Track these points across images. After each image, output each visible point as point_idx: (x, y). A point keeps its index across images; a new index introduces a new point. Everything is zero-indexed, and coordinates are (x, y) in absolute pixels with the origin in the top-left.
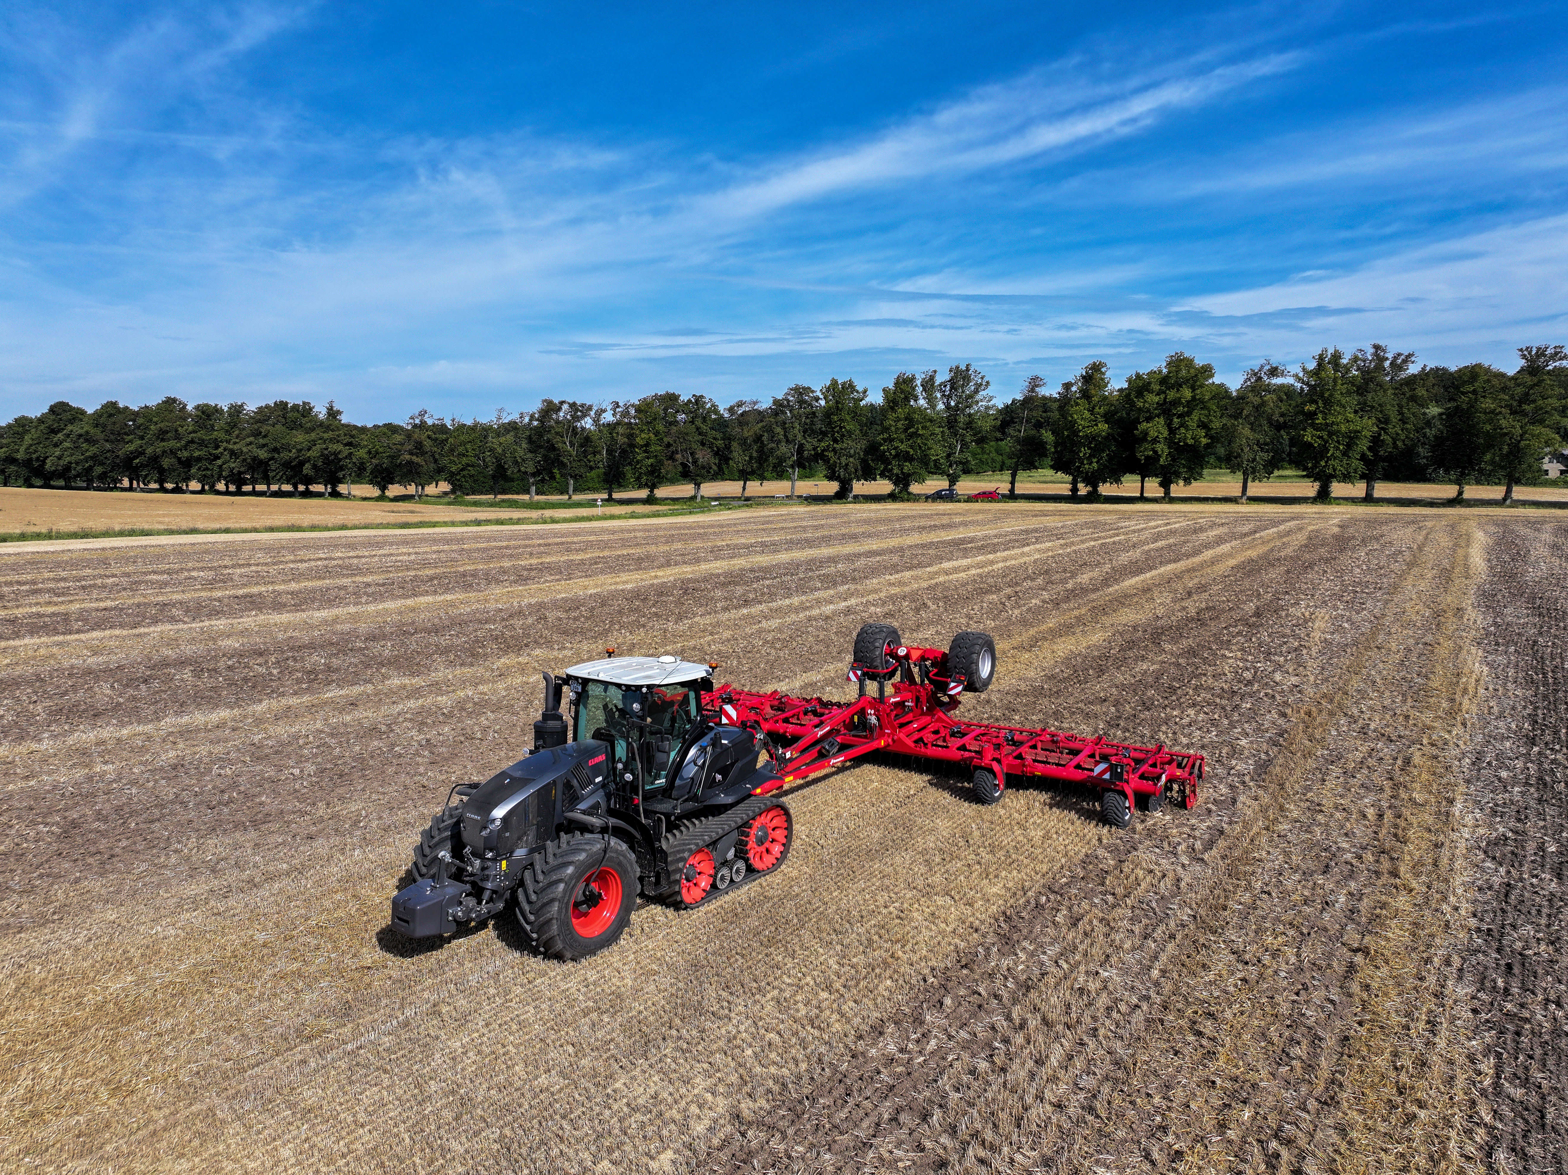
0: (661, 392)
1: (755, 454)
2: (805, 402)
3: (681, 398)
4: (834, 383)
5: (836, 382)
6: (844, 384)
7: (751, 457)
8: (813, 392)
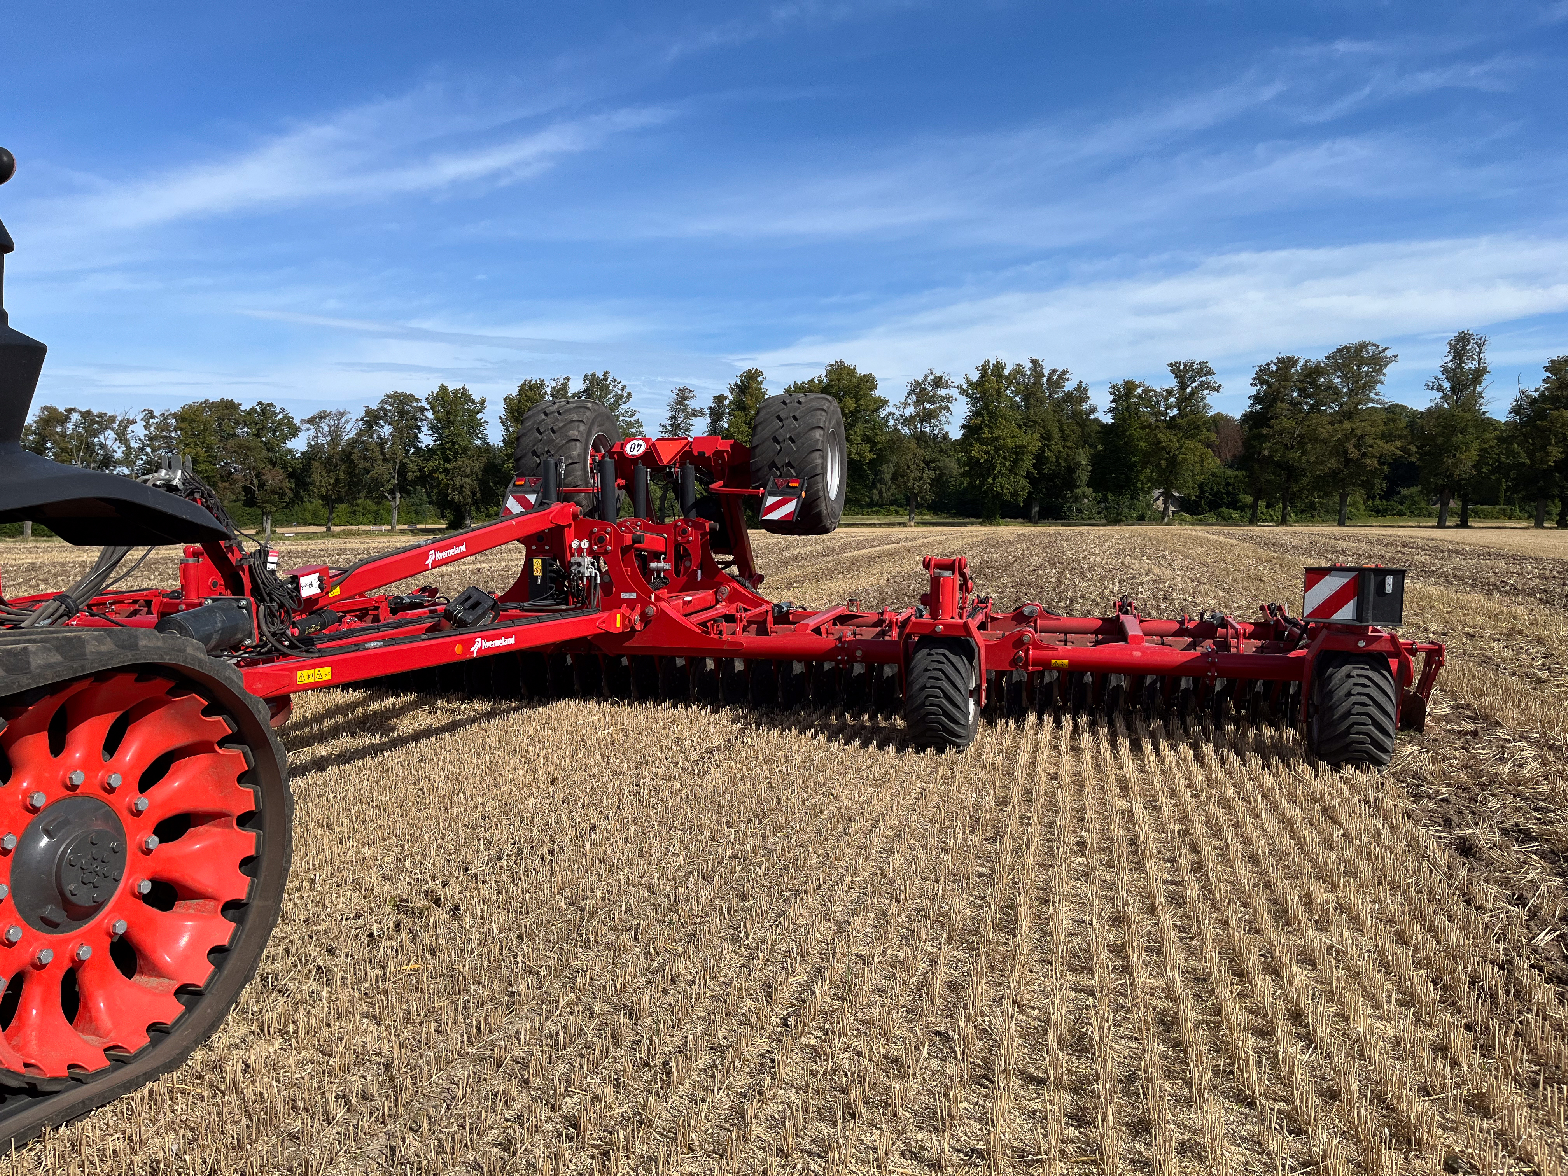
0: (214, 398)
1: (342, 476)
2: (408, 413)
3: (242, 408)
4: (443, 389)
5: (446, 389)
6: (456, 392)
7: (337, 480)
8: (417, 400)
